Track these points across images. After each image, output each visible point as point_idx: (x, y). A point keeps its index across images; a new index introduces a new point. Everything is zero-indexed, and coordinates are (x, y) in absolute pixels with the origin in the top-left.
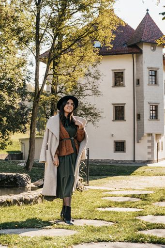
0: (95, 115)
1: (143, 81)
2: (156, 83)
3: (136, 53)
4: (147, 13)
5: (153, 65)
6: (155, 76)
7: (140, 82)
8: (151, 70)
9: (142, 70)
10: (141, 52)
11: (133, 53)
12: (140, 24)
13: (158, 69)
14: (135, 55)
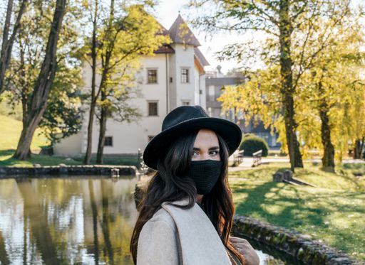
0: (141, 116)
1: (175, 79)
2: (187, 81)
3: (169, 53)
4: (179, 15)
5: (185, 65)
6: (187, 74)
7: (173, 80)
8: (183, 68)
9: (175, 70)
10: (173, 52)
11: (166, 53)
12: (173, 25)
13: (190, 67)
14: (168, 55)
